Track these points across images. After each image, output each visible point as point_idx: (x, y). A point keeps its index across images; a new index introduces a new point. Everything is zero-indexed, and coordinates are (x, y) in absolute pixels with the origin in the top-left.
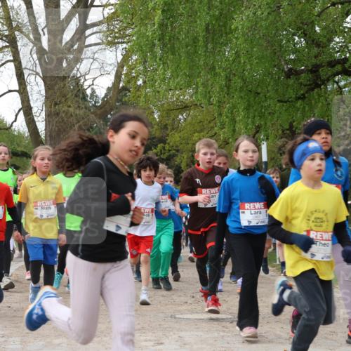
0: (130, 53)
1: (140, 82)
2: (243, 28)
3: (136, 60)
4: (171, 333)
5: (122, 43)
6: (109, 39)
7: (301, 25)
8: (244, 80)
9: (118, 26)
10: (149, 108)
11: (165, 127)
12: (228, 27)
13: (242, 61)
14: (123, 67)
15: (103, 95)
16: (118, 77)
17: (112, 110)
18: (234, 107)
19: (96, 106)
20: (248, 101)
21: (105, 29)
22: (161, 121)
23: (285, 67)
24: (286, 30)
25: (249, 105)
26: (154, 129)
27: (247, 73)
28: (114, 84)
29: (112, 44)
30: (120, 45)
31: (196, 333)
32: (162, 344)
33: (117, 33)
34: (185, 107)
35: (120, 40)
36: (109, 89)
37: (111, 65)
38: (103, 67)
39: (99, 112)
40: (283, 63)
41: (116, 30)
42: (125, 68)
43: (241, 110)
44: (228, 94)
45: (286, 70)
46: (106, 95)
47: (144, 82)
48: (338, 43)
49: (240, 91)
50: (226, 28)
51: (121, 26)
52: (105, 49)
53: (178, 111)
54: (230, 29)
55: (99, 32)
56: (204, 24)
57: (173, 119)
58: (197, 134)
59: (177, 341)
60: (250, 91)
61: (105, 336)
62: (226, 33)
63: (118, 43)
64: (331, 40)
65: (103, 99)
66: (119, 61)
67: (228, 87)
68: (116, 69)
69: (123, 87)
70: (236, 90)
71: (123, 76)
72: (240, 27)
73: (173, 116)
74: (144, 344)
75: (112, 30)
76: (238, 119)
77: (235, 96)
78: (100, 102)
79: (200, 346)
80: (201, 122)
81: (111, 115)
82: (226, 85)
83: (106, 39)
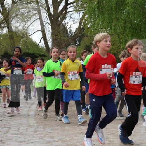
1: (89, 26)
3: (87, 17)
6: (77, 9)
8: (131, 24)
9: (80, 4)
10: (93, 36)
13: (130, 16)
15: (74, 31)
16: (80, 24)
17: (78, 37)
18: (127, 35)
19: (72, 36)
20: (133, 32)
21: (75, 5)
25: (133, 34)
28: (79, 27)
29: (78, 11)
30: (81, 11)
33: (80, 6)
36: (77, 29)
37: (77, 19)
38: (74, 20)
39: (73, 38)
41: (80, 5)
42: (83, 20)
43: (129, 36)
44: (124, 30)
46: (76, 32)
47: (91, 26)
49: (130, 29)
50: (124, 3)
51: (82, 4)
52: (75, 13)
54: (126, 3)
55: (73, 6)
56: (115, 1)
60: (134, 28)
61: (76, 126)
62: (124, 5)
63: (81, 10)
65: (74, 33)
66: (81, 18)
68: (79, 21)
69: (82, 28)
70: (128, 28)
71: (82, 24)
75: (78, 5)
77: (127, 31)
78: (73, 34)
79: (113, 129)
80: (113, 41)
81: (78, 39)
82: (124, 26)
83: (76, 9)
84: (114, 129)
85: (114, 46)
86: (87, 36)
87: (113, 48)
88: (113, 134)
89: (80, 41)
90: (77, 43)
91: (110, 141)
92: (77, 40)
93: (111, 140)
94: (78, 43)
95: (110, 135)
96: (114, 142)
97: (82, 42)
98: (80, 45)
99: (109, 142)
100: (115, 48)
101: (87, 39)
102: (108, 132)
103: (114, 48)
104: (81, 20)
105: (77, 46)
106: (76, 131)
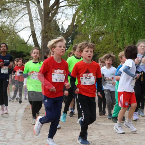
0: (79, 10)
1: (83, 23)
3: (81, 13)
4: (96, 131)
5: (75, 5)
6: (70, 3)
8: (129, 21)
10: (87, 34)
13: (128, 13)
15: (67, 29)
17: (70, 35)
18: (124, 33)
19: (64, 33)
20: (131, 30)
22: (91, 40)
25: (131, 32)
27: (130, 18)
28: (72, 24)
29: (71, 6)
31: (106, 131)
32: (91, 135)
33: (73, 1)
34: (102, 34)
35: (75, 4)
36: (69, 26)
37: (70, 15)
38: (67, 16)
39: (65, 36)
42: (76, 16)
43: (127, 34)
44: (122, 27)
46: (68, 29)
47: (85, 22)
49: (127, 26)
52: (68, 8)
53: (99, 35)
57: (97, 39)
58: (107, 45)
59: (98, 134)
60: (132, 26)
63: (74, 5)
65: (67, 30)
66: (74, 13)
67: (122, 24)
68: (72, 17)
69: (75, 25)
70: (125, 26)
71: (76, 20)
73: (97, 37)
76: (126, 38)
77: (125, 28)
78: (65, 31)
79: (108, 136)
80: (109, 40)
81: (70, 37)
82: (121, 24)
83: (69, 4)
84: (109, 136)
85: (110, 45)
86: (80, 34)
87: (109, 48)
88: (108, 141)
89: (72, 40)
90: (69, 41)
92: (69, 38)
94: (70, 41)
95: (105, 142)
97: (75, 40)
100: (111, 47)
101: (81, 37)
102: (103, 139)
103: (109, 47)
104: (74, 16)
105: (69, 44)
106: (68, 138)
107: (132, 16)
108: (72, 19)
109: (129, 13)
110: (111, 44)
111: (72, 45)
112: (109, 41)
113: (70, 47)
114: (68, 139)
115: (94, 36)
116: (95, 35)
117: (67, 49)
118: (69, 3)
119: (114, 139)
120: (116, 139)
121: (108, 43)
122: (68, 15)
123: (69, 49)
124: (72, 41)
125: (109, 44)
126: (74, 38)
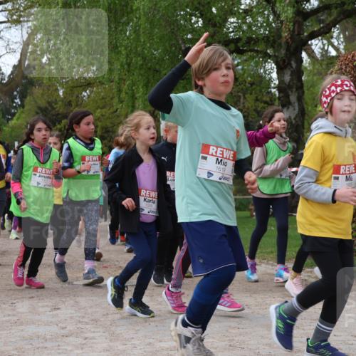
2: (143, 9)
4: (68, 299)
5: (28, 21)
6: (15, 17)
7: (198, 6)
8: (144, 59)
9: (23, 5)
10: (54, 85)
11: (69, 104)
12: (129, 7)
13: (142, 40)
14: (28, 45)
15: (9, 72)
16: (23, 54)
17: (17, 87)
18: (134, 84)
19: (2, 84)
20: (147, 78)
21: (10, 8)
22: (65, 97)
23: (182, 46)
24: (184, 10)
25: (148, 82)
26: (58, 106)
27: (146, 52)
28: (20, 61)
29: (18, 22)
30: (25, 23)
31: (92, 298)
32: (58, 309)
33: (23, 11)
34: (88, 84)
35: (26, 19)
36: (15, 67)
37: (16, 43)
38: (8, 45)
39: (5, 89)
40: (180, 42)
41: (22, 9)
43: (140, 87)
44: (128, 71)
45: (183, 48)
46: (12, 73)
48: (233, 23)
49: (140, 69)
50: (127, 8)
51: (26, 5)
52: (10, 27)
53: (81, 89)
54: (131, 8)
55: (4, 11)
56: (106, 4)
57: (77, 96)
58: (99, 110)
59: (73, 306)
60: (149, 69)
62: (127, 13)
63: (24, 21)
64: (226, 20)
65: (9, 76)
66: (25, 39)
67: (129, 65)
68: (21, 47)
70: (136, 68)
72: (142, 8)
73: (76, 93)
74: (41, 309)
75: (18, 9)
76: (137, 95)
77: (135, 74)
78: (6, 79)
79: (94, 310)
80: (103, 98)
81: (18, 92)
82: (127, 63)
83: (11, 18)
84: (97, 310)
85: (104, 110)
86: (40, 85)
87: (102, 115)
88: (93, 320)
89: (23, 97)
90: (16, 101)
91: (86, 338)
92: (15, 93)
93: (86, 335)
94: (18, 101)
95: (87, 323)
96: (95, 341)
97: (28, 98)
98: (23, 107)
99: (84, 342)
100: (107, 115)
101: (41, 91)
102: (83, 317)
103: (104, 114)
104: (26, 44)
105: (15, 108)
106: (4, 316)
107: (150, 48)
108: (20, 51)
109: (144, 42)
110: (108, 108)
111: (22, 109)
112: (103, 101)
113: (17, 115)
114: (4, 319)
115: (71, 90)
116: (72, 87)
117: (12, 119)
118: (12, 16)
119: (108, 314)
120: (112, 314)
121: (101, 106)
122: (10, 43)
123: (15, 118)
124: (21, 101)
125: (104, 107)
126: (27, 92)
